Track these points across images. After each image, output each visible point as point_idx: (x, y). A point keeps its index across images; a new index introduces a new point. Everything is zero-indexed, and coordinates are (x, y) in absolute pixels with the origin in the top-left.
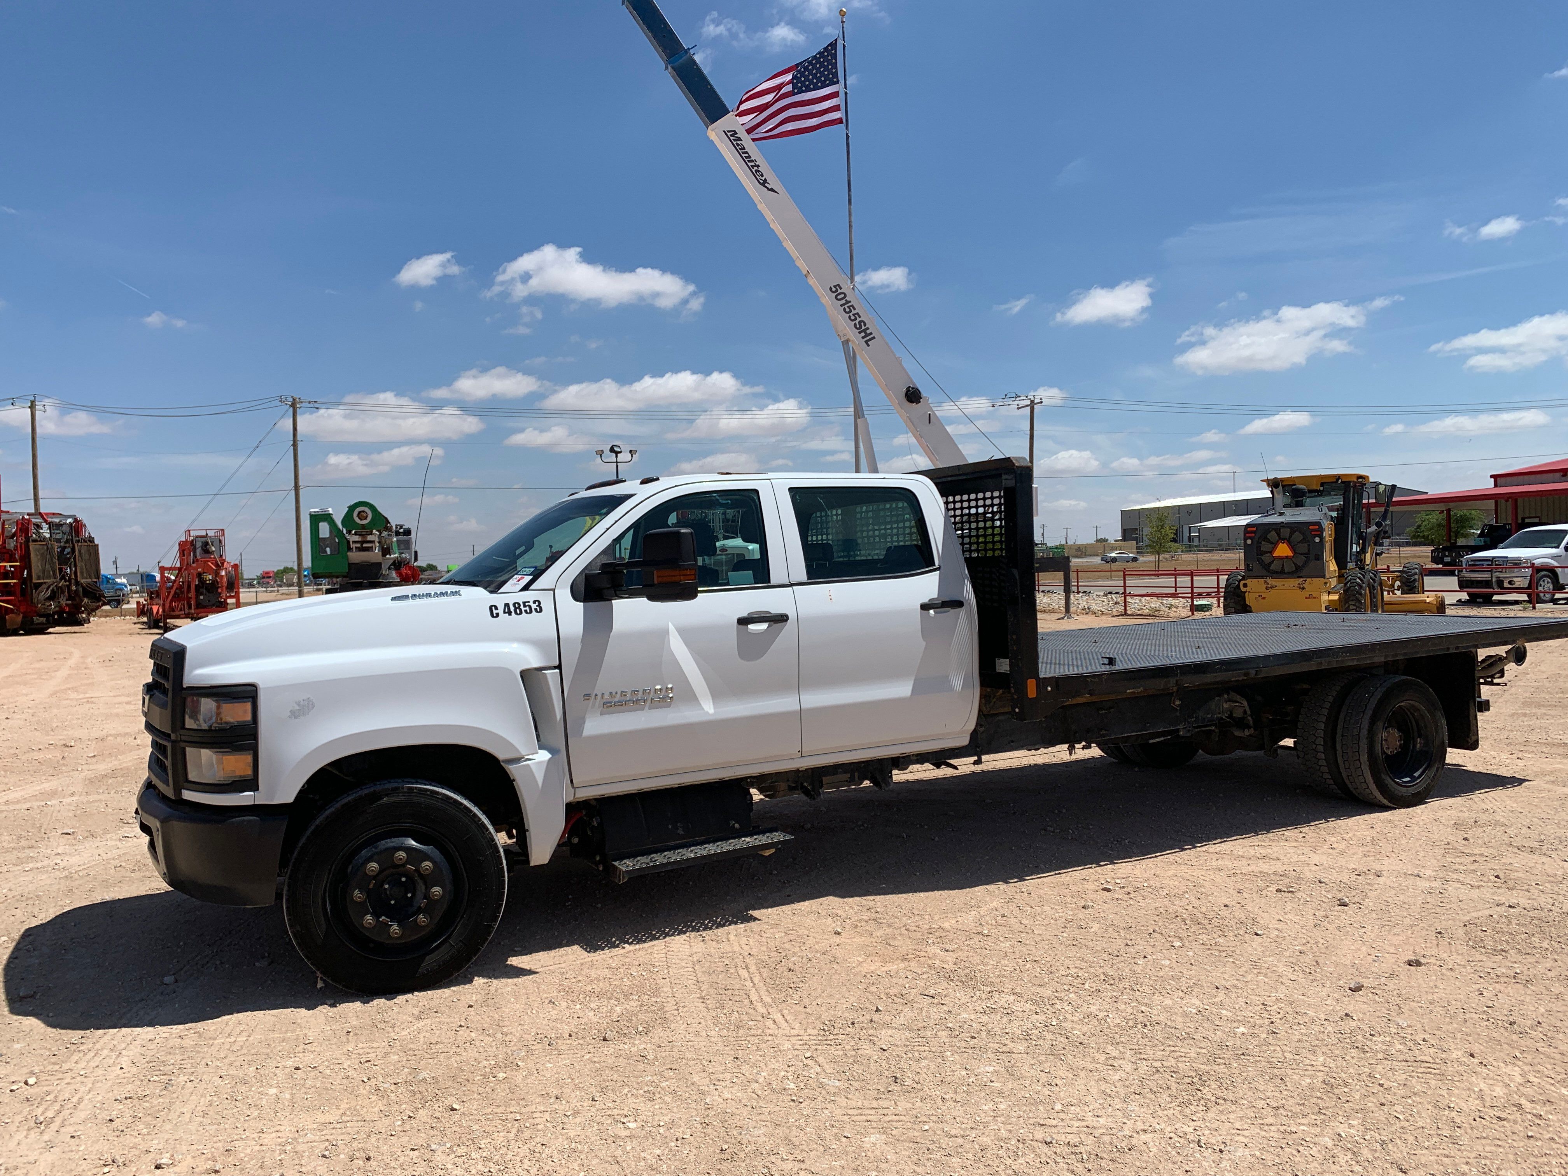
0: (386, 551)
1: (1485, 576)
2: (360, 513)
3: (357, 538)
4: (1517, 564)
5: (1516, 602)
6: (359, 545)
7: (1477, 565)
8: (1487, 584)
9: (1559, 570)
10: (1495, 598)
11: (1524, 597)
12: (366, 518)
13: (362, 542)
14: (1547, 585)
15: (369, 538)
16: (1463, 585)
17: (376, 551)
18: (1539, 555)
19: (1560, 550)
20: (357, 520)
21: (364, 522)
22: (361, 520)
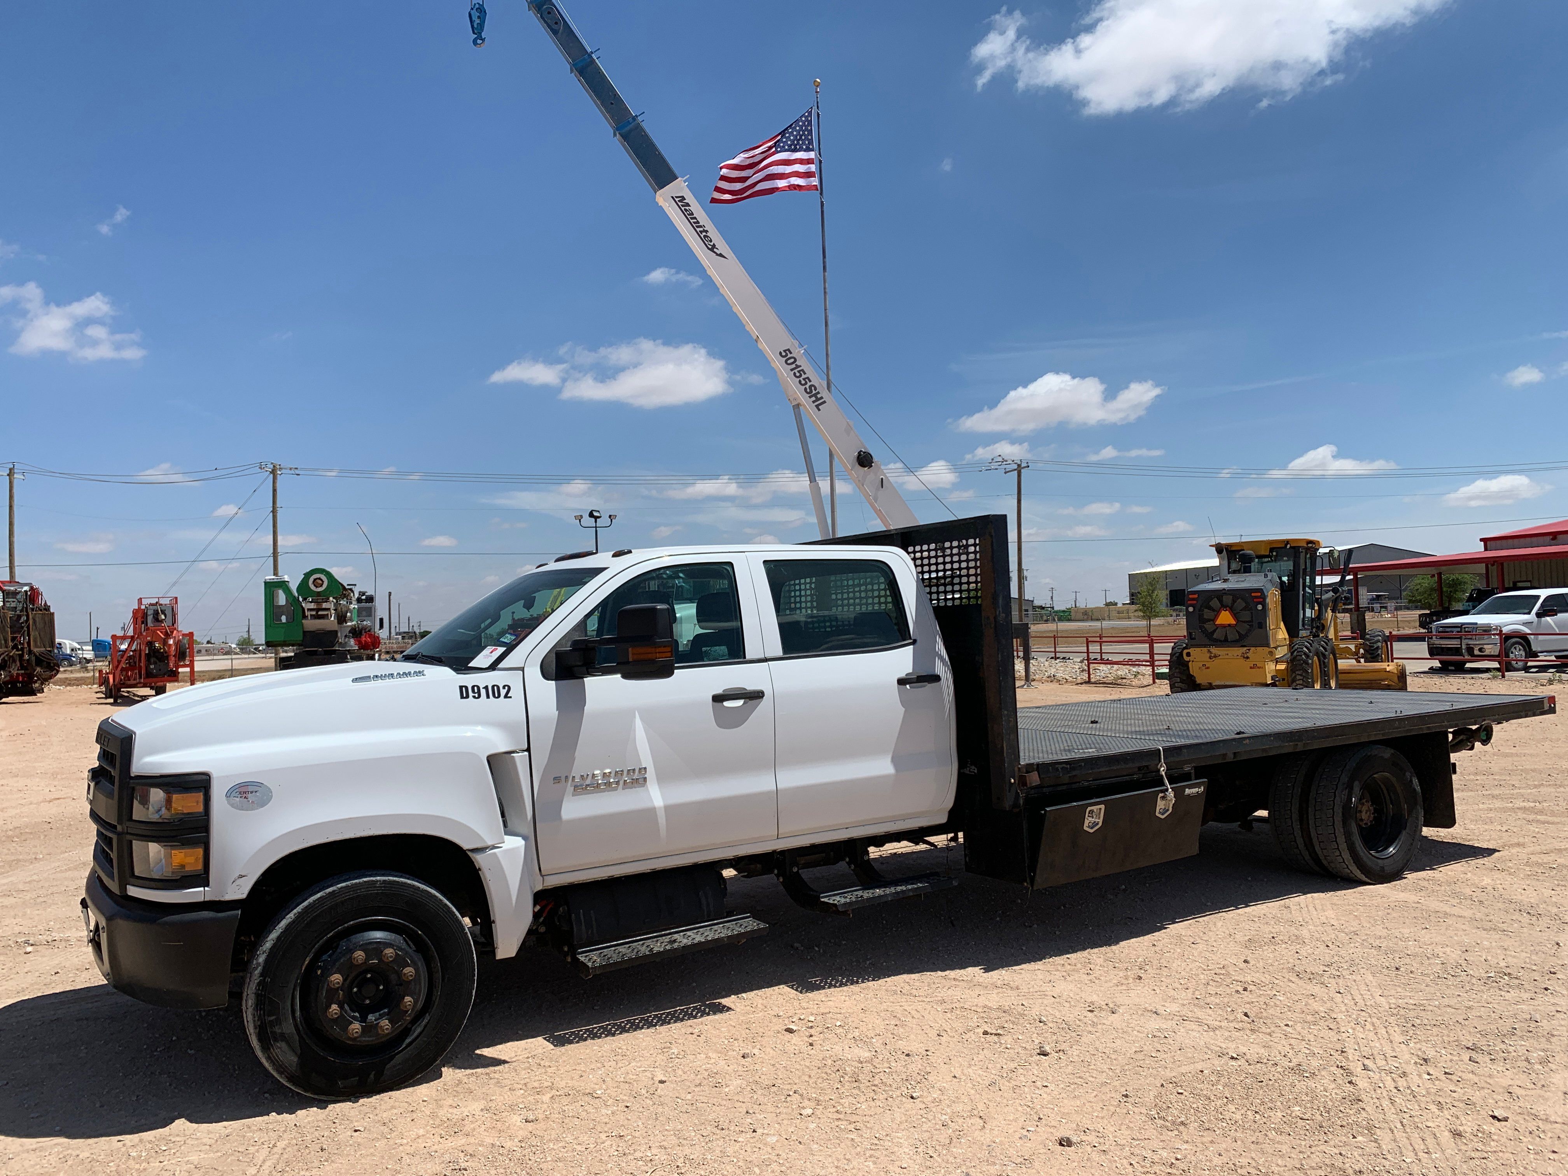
0: (342, 619)
1: (1453, 643)
2: (315, 580)
3: (312, 606)
4: (1487, 630)
5: (1487, 670)
6: (314, 613)
7: (1446, 632)
8: (1457, 651)
9: (1532, 638)
10: (1469, 665)
11: (1496, 665)
12: (321, 586)
13: (318, 610)
14: (1518, 653)
15: (324, 605)
16: (1434, 652)
17: (332, 619)
18: (1509, 621)
19: (1532, 617)
20: (312, 587)
21: (320, 589)
22: (317, 587)
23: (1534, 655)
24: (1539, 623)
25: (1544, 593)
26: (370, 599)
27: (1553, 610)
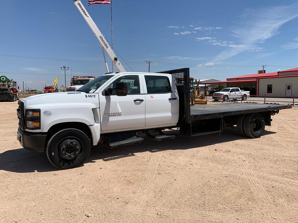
0: (9, 86)
1: (216, 97)
2: (2, 78)
3: (2, 83)
4: (222, 94)
5: (221, 101)
6: (2, 85)
7: (216, 94)
8: (217, 98)
9: (229, 96)
10: (219, 100)
11: (222, 100)
12: (4, 79)
13: (3, 84)
14: (226, 98)
15: (5, 83)
16: (213, 98)
17: (7, 86)
18: (225, 93)
19: (229, 92)
20: (2, 80)
21: (4, 80)
22: (3, 80)
23: (229, 99)
24: (230, 93)
25: (231, 88)
26: (16, 83)
27: (232, 91)
